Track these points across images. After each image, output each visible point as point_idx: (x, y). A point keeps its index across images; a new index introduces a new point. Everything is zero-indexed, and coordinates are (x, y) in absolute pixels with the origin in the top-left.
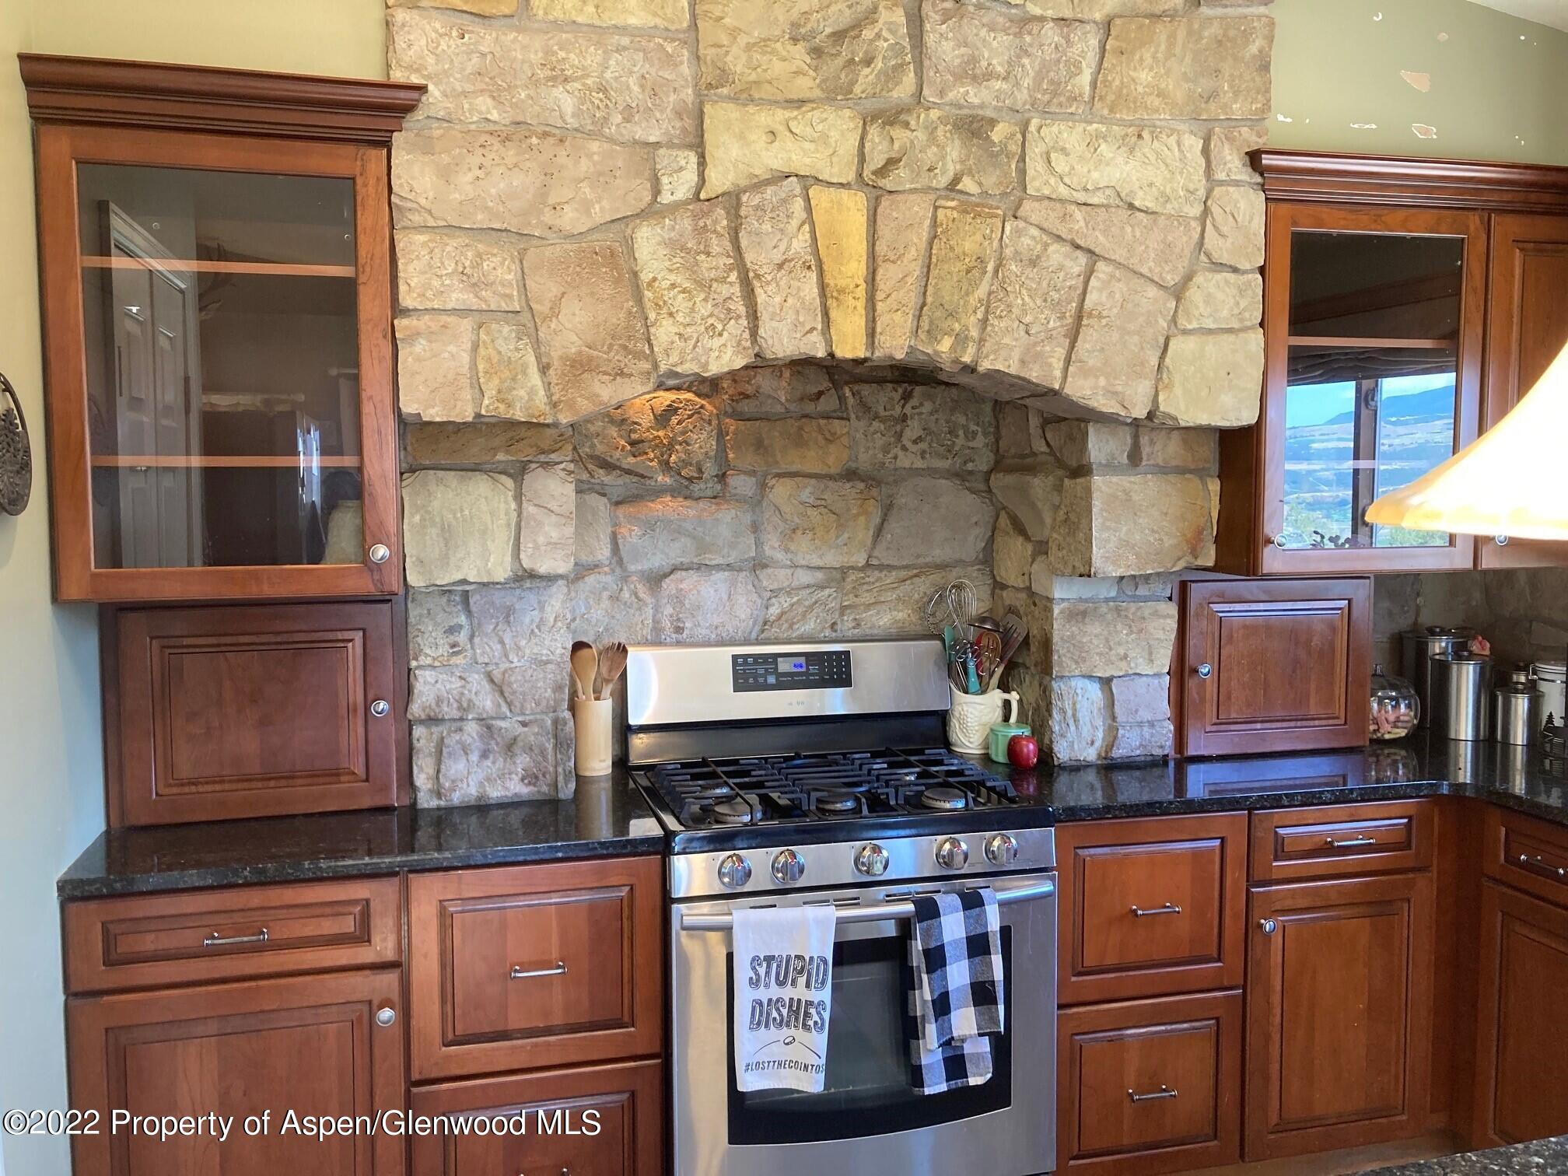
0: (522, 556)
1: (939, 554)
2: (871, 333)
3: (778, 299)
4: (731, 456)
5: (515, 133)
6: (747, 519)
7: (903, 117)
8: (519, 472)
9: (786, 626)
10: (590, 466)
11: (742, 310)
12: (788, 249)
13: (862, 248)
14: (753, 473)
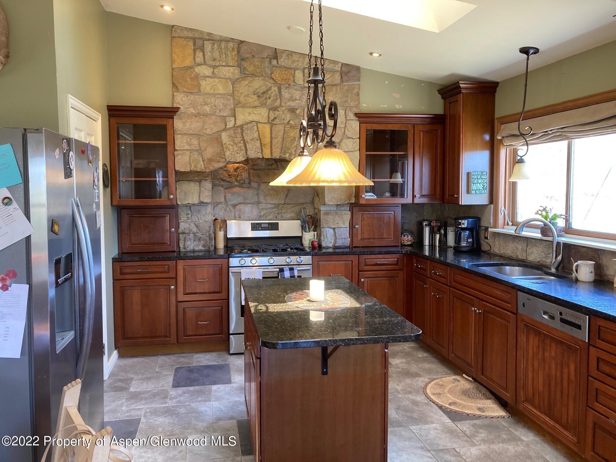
0: (201, 198)
1: (301, 201)
2: (271, 153)
3: (251, 146)
4: (252, 178)
5: (197, 115)
6: (256, 192)
7: (277, 109)
8: (200, 181)
9: (265, 217)
10: (219, 181)
11: (244, 149)
12: (253, 136)
13: (269, 136)
14: (257, 182)
